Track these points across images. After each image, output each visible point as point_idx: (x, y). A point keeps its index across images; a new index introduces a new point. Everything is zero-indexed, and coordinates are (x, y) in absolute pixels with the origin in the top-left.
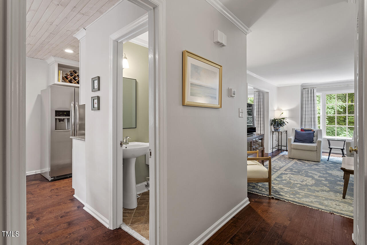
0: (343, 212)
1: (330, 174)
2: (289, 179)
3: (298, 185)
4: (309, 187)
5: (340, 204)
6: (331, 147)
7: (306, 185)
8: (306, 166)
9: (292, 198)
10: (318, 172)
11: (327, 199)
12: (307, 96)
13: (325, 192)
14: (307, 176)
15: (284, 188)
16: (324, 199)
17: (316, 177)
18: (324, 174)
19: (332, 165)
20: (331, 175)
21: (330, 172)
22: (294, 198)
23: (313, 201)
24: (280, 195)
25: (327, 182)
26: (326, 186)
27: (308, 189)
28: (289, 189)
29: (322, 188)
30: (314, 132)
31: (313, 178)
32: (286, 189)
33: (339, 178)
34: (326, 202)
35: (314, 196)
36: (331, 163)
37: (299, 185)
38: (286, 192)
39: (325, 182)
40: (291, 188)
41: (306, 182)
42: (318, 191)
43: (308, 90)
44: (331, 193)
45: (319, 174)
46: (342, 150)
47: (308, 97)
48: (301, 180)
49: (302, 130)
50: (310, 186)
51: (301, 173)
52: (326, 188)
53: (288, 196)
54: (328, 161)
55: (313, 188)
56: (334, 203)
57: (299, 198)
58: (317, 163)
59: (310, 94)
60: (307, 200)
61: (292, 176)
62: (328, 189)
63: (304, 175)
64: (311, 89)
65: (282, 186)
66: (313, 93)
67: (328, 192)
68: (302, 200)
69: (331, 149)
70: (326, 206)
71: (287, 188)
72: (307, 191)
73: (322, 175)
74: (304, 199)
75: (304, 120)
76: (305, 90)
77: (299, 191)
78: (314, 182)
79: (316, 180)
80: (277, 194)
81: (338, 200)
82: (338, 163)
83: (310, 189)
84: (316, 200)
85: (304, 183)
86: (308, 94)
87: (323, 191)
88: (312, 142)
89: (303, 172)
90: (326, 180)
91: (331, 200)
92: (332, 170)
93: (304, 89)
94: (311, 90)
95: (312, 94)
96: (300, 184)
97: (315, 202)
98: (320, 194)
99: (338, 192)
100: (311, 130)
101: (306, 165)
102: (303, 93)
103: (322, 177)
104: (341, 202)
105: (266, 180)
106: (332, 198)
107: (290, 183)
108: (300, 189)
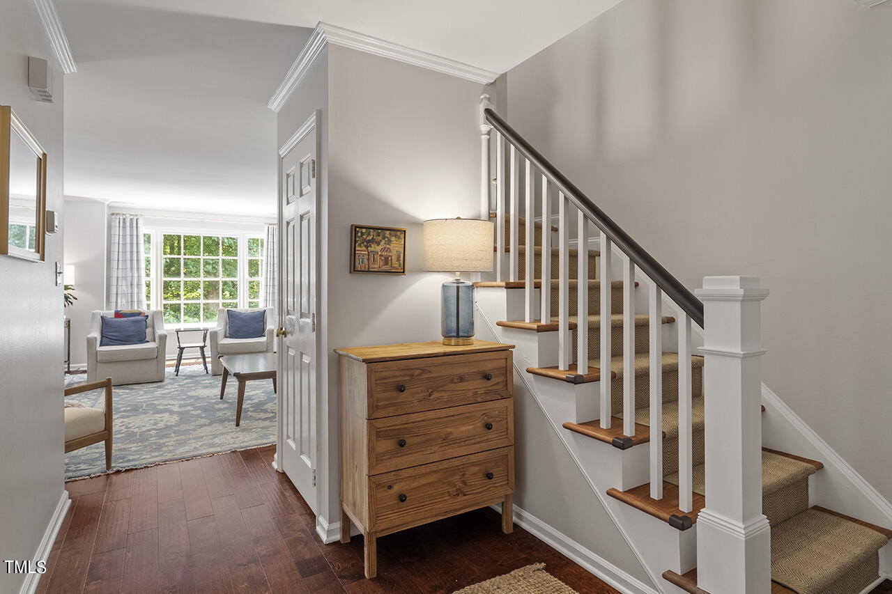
0: (247, 444)
1: (194, 396)
2: (126, 428)
3: (151, 432)
4: (175, 428)
5: (237, 435)
6: (182, 346)
7: (167, 427)
8: (142, 395)
9: (157, 456)
10: (173, 399)
11: (215, 436)
12: (121, 234)
13: (206, 428)
14: (157, 412)
15: (127, 446)
16: (211, 437)
17: (176, 409)
18: (185, 399)
19: (187, 381)
20: (197, 398)
21: (192, 393)
22: (162, 455)
23: (197, 446)
24: (129, 461)
25: (199, 412)
26: (202, 418)
27: (175, 433)
28: (140, 444)
29: (197, 423)
30: (147, 316)
31: (171, 412)
32: (134, 447)
33: (211, 399)
34: (216, 441)
35: (194, 439)
36: (184, 377)
37: (155, 432)
38: (136, 451)
39: (196, 413)
40: (142, 441)
41: (163, 423)
42: (194, 430)
43: (124, 219)
44: (214, 425)
45: (176, 402)
46: (202, 348)
47: (124, 236)
48: (152, 422)
49: (118, 315)
50: (175, 426)
51: (141, 410)
52: (204, 420)
53: (148, 456)
54: (177, 375)
55: (183, 427)
56: (229, 437)
57: (170, 452)
58: (159, 384)
59: (128, 229)
60: (186, 448)
61: (126, 420)
62: (207, 422)
63: (151, 412)
64: (132, 217)
65: (120, 444)
66: (137, 228)
67: (209, 425)
68: (178, 452)
69: (182, 349)
70: (220, 445)
71: (136, 445)
72: (176, 436)
73: (182, 402)
74: (181, 450)
75: (114, 290)
76: (118, 217)
77: (161, 441)
78: (177, 418)
79: (178, 413)
80: (122, 462)
81: (230, 430)
82: (196, 376)
83: (178, 430)
84: (200, 444)
85: (161, 425)
86: (124, 228)
87: (201, 426)
88: (142, 340)
89: (144, 408)
90: (196, 408)
91: (222, 434)
92: (194, 390)
93: (113, 214)
94: (131, 219)
95: (135, 229)
96: (154, 429)
97: (201, 446)
98: (200, 432)
99: (225, 421)
100: (139, 314)
101: (141, 393)
102: (113, 223)
103: (185, 406)
104: (237, 432)
105: (100, 436)
106: (221, 432)
107: (134, 434)
108: (161, 437)
